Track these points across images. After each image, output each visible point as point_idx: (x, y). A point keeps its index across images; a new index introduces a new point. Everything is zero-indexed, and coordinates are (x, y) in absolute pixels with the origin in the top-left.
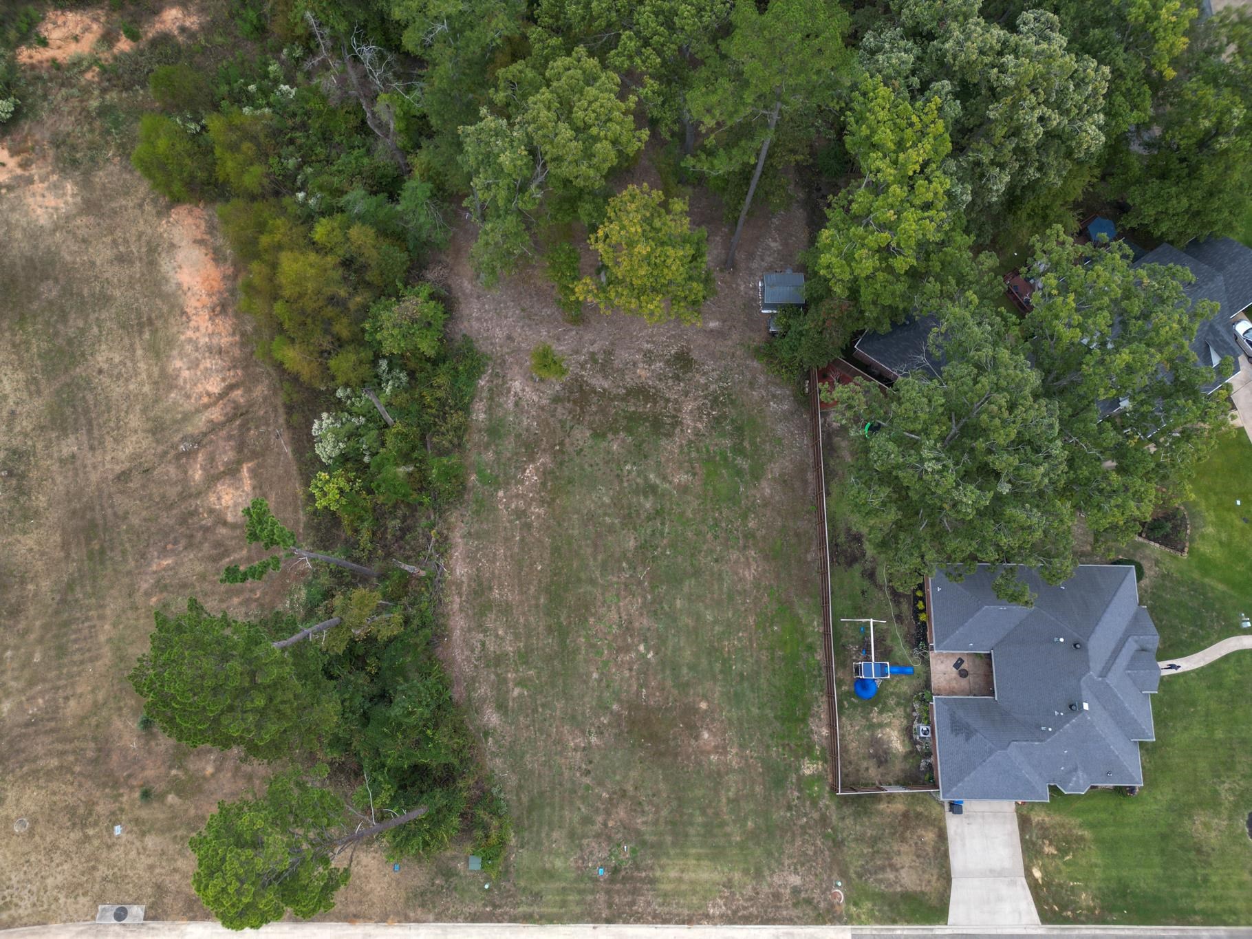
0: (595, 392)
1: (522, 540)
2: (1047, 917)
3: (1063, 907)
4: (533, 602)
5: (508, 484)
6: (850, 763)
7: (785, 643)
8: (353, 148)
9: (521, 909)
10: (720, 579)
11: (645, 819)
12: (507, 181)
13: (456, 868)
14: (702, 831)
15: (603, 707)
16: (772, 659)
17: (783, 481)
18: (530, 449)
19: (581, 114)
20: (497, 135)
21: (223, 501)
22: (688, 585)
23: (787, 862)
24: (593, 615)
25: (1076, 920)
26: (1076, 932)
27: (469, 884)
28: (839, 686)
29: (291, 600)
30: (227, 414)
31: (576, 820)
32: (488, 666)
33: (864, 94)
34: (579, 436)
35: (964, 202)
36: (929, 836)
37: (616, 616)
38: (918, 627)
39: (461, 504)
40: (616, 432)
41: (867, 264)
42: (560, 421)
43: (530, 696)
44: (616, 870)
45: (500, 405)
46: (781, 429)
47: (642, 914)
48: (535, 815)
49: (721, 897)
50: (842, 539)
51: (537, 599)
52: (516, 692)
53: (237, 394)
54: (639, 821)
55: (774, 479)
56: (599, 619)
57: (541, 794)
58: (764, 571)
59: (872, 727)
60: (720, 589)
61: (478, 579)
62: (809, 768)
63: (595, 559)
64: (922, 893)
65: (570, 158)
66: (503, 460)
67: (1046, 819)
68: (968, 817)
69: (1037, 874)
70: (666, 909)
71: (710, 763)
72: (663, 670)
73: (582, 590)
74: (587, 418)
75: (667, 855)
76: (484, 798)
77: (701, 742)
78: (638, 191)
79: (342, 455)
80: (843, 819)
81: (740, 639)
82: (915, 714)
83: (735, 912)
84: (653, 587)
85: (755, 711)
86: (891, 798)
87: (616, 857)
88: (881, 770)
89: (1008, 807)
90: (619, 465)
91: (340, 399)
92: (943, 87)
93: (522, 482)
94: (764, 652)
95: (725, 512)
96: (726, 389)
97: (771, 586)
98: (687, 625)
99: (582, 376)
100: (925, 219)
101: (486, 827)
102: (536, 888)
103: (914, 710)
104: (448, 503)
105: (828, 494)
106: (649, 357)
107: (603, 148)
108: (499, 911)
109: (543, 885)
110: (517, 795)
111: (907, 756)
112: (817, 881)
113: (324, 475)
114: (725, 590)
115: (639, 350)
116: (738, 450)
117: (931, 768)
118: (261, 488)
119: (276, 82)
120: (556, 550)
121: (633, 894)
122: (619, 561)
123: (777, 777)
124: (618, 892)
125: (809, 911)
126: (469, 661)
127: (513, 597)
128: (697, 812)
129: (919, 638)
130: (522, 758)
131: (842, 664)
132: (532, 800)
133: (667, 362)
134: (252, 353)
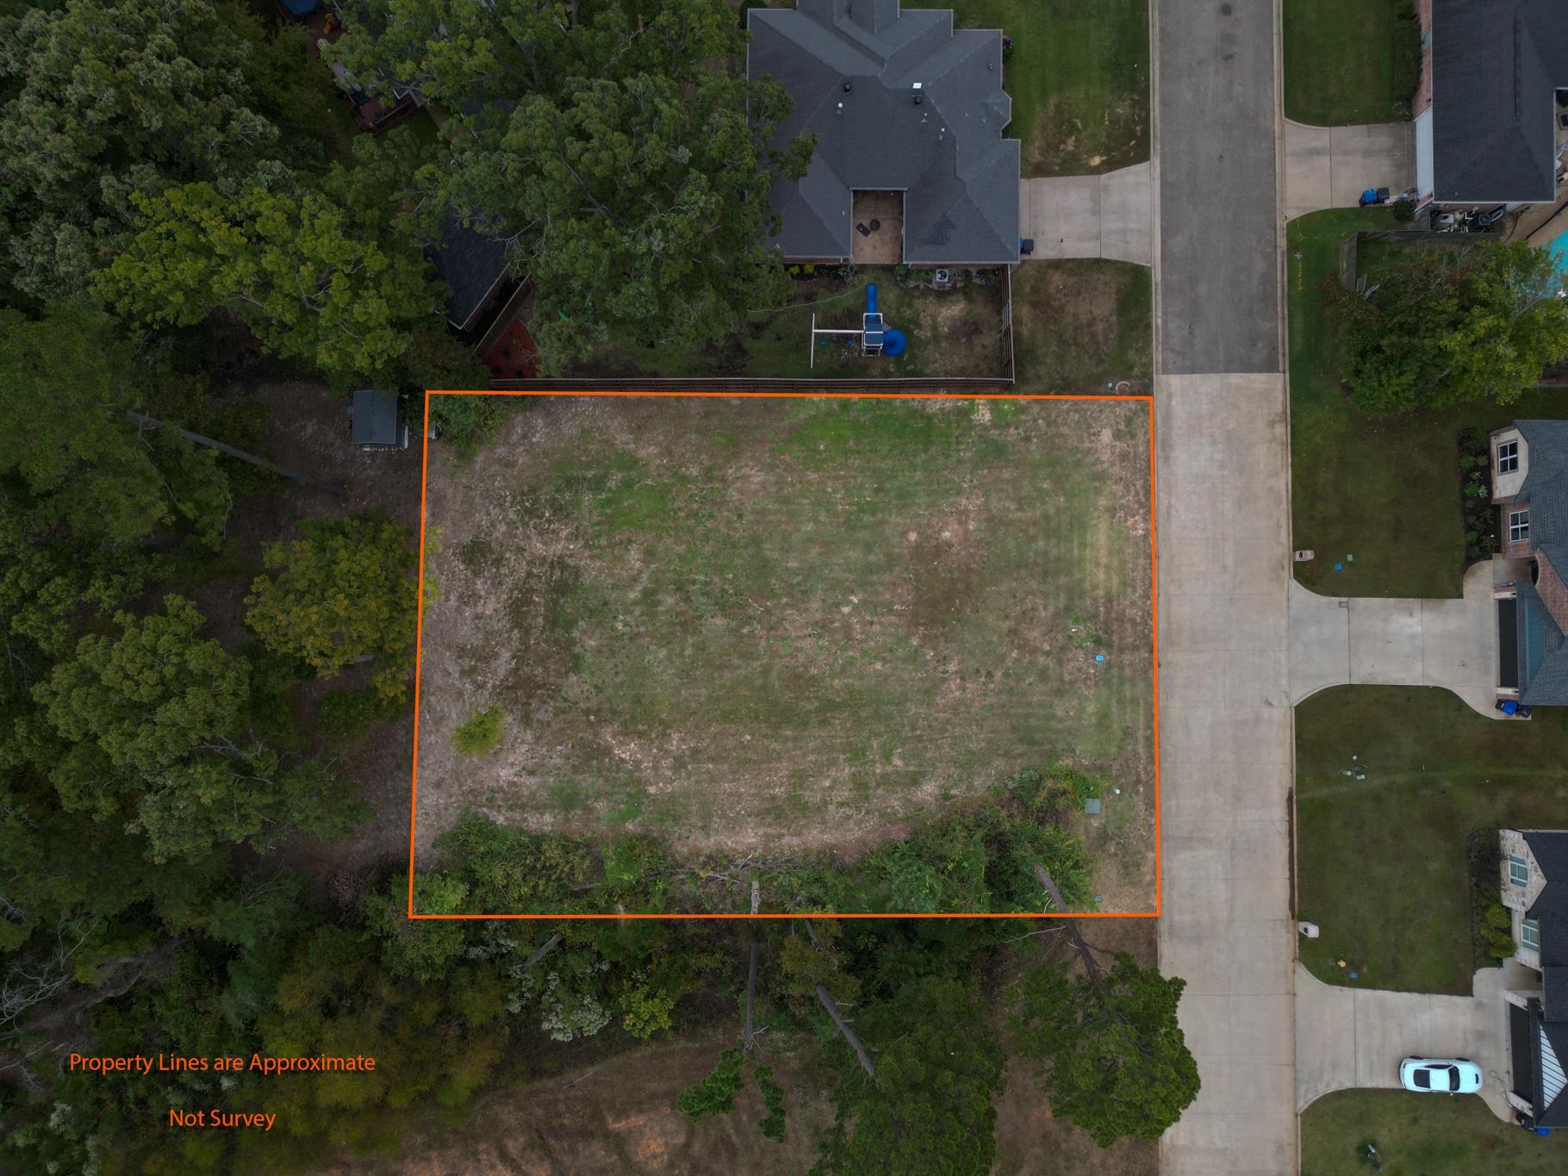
0: (517, 669)
1: (712, 760)
2: (1143, 155)
3: (1132, 135)
4: (790, 744)
5: (639, 780)
6: (977, 366)
7: (840, 436)
8: (152, 1015)
9: (1141, 751)
10: (762, 512)
11: (1041, 607)
12: (236, 793)
13: (1098, 828)
14: (1053, 541)
15: (914, 657)
16: (858, 452)
17: (639, 430)
18: (593, 753)
19: (144, 690)
20: (169, 809)
21: (658, 1151)
22: (770, 552)
23: (1087, 445)
24: (806, 670)
25: (1146, 122)
26: (1158, 122)
27: (1115, 812)
28: (889, 375)
29: (786, 1050)
30: (541, 1159)
31: (1042, 688)
32: (867, 798)
33: (120, 294)
34: (577, 690)
35: (283, 171)
36: (1057, 280)
37: (808, 640)
38: (820, 274)
39: (665, 840)
40: (573, 642)
41: (373, 307)
42: (555, 715)
43: (903, 745)
44: (1098, 641)
45: (533, 794)
46: (569, 429)
47: (1144, 611)
48: (1038, 737)
49: (1126, 521)
50: (713, 361)
51: (787, 739)
52: (898, 762)
53: (513, 1147)
54: (1043, 614)
55: (635, 441)
56: (812, 661)
57: (1014, 729)
58: (753, 458)
59: (936, 338)
60: (775, 513)
61: (760, 814)
62: (983, 415)
63: (738, 667)
64: (1118, 291)
65: (210, 705)
66: (608, 788)
67: (1037, 145)
68: (1035, 234)
69: (1096, 161)
70: (1139, 583)
71: (978, 530)
72: (872, 585)
73: (777, 684)
74: (552, 679)
75: (1080, 582)
76: (1020, 797)
77: (954, 540)
78: (256, 611)
79: (600, 1000)
80: (1039, 377)
81: (835, 492)
82: (922, 287)
83: (1141, 505)
84: (774, 596)
85: (918, 475)
86: (1017, 321)
87: (1083, 640)
88: (985, 331)
89: (1025, 186)
90: (616, 638)
91: (523, 1007)
92: (110, 186)
93: (637, 763)
94: (850, 462)
95: (678, 504)
96: (514, 498)
97: (771, 450)
98: (820, 554)
99: (494, 687)
100: (313, 225)
101: (1054, 795)
102: (1119, 734)
103: (918, 287)
104: (664, 858)
105: (655, 374)
106: (469, 598)
107: (197, 658)
108: (1143, 777)
109: (1115, 726)
110: (1015, 758)
111: (970, 300)
112: (1108, 410)
113: (629, 1020)
114: (776, 507)
115: (459, 611)
116: (598, 484)
117: (982, 272)
118: (641, 1103)
119: (43, 1133)
120: (726, 717)
121: (1123, 621)
122: (742, 636)
123: (994, 452)
124: (1121, 639)
125: (1138, 421)
126: (861, 821)
127: (784, 769)
128: (1033, 546)
129: (833, 274)
130: (973, 753)
131: (864, 369)
132: (1021, 740)
133: (476, 574)
134: (456, 1131)
